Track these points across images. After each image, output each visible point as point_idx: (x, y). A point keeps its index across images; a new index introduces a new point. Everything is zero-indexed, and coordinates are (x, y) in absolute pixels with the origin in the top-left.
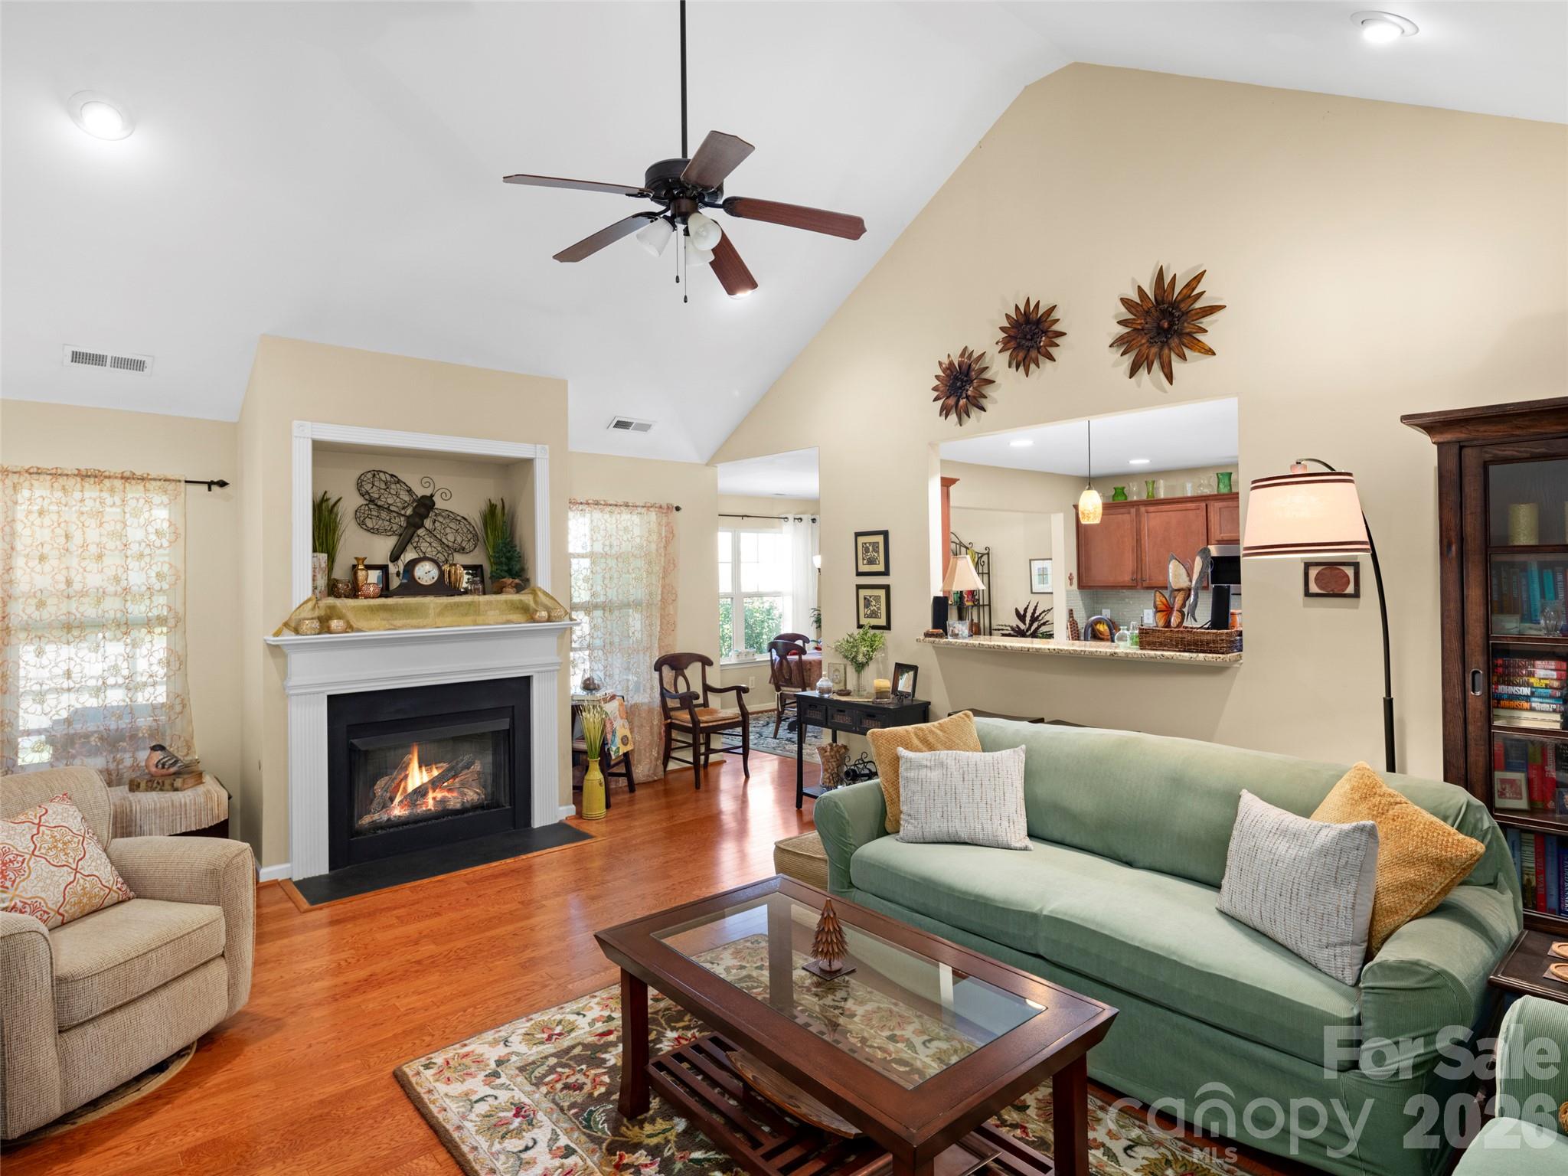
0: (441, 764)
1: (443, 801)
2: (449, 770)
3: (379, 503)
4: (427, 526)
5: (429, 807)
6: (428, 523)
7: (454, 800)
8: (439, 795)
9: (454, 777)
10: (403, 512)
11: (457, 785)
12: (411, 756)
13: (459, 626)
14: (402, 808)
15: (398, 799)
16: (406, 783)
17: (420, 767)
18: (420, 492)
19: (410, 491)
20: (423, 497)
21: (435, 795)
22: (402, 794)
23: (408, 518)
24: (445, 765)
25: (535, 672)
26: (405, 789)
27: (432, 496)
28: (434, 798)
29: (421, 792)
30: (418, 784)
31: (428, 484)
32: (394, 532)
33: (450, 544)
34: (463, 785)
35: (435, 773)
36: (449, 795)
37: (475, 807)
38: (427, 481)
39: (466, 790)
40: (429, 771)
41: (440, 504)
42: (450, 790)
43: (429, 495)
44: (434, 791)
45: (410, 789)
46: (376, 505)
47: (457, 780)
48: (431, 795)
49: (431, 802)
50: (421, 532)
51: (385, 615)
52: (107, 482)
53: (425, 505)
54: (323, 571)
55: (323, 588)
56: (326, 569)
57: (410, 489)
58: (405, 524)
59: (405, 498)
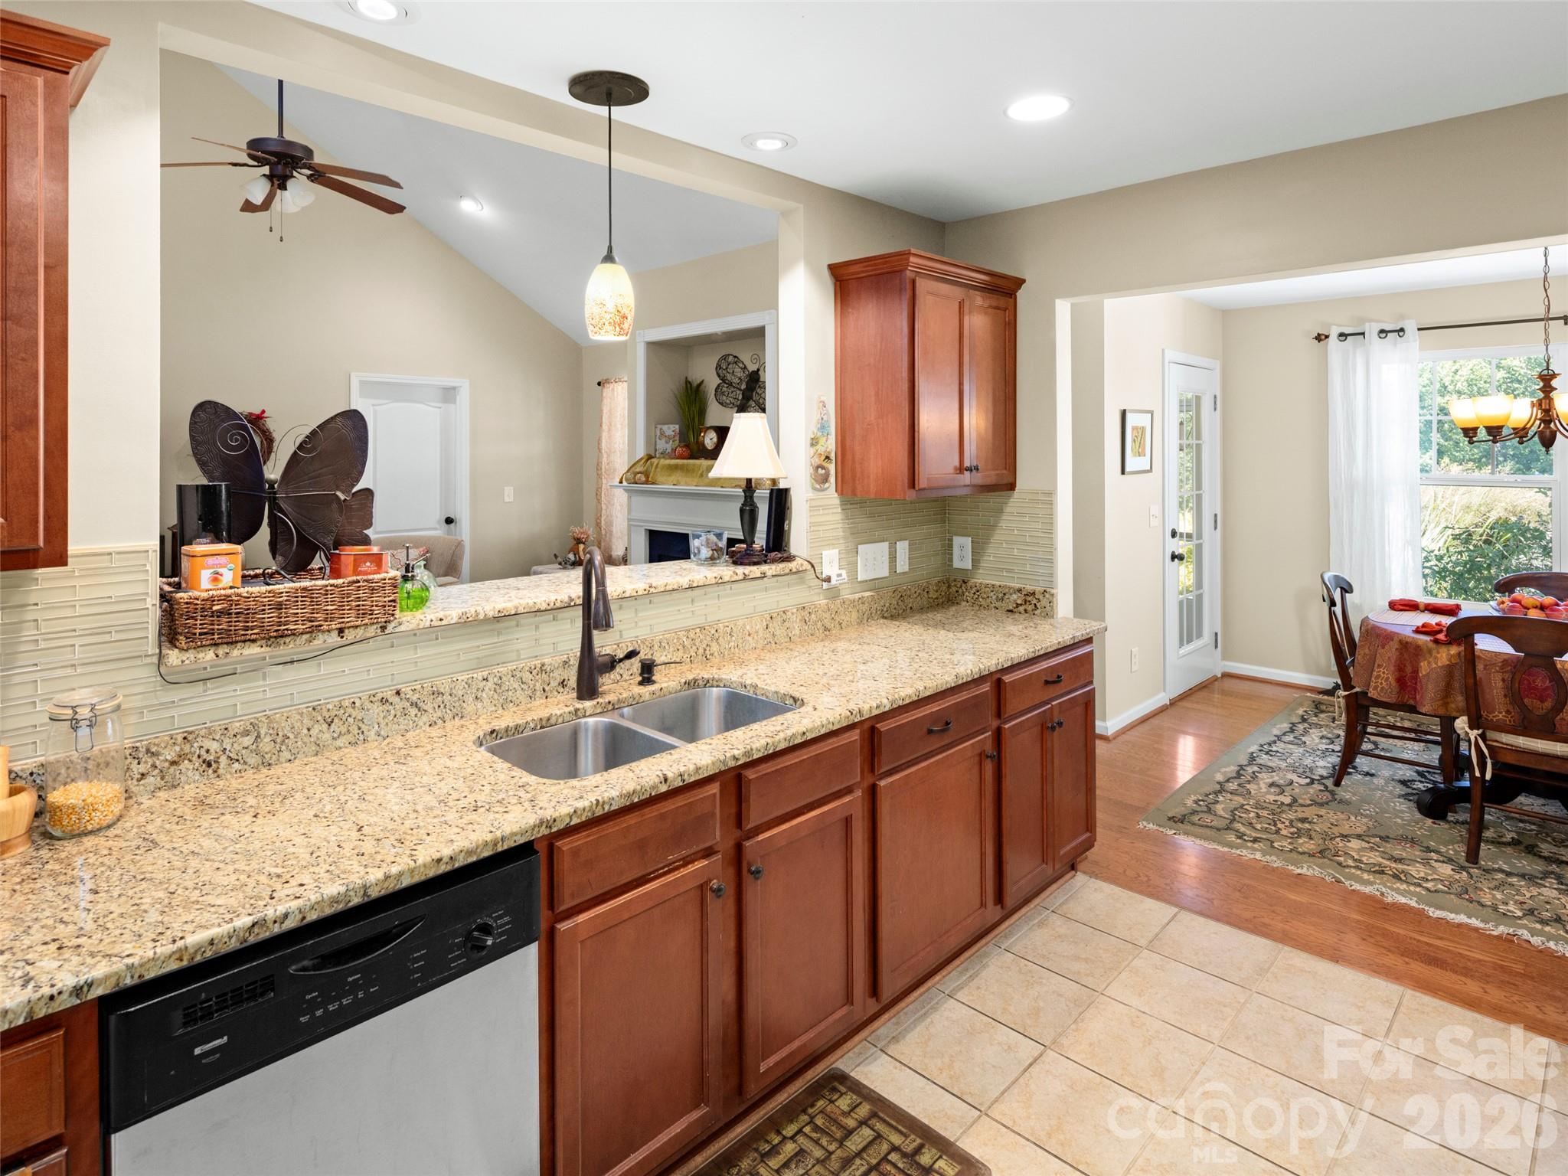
3: (726, 381)
4: (756, 399)
6: (757, 395)
10: (738, 387)
19: (744, 369)
20: (754, 372)
23: (743, 392)
27: (758, 370)
31: (755, 360)
32: (733, 404)
38: (755, 357)
43: (755, 369)
46: (725, 383)
50: (750, 403)
53: (753, 379)
54: (669, 438)
55: (669, 450)
56: (674, 436)
57: (745, 367)
58: (740, 397)
59: (739, 372)
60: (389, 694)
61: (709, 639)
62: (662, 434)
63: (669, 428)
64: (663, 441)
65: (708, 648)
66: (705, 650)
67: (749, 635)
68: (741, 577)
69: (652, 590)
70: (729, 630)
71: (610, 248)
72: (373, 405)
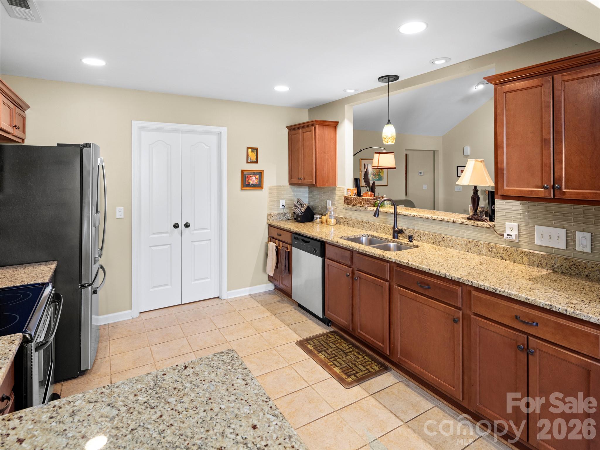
60: (367, 222)
61: (440, 239)
65: (440, 242)
66: (439, 242)
67: (458, 244)
68: (452, 221)
69: (419, 216)
70: (449, 239)
71: (389, 120)
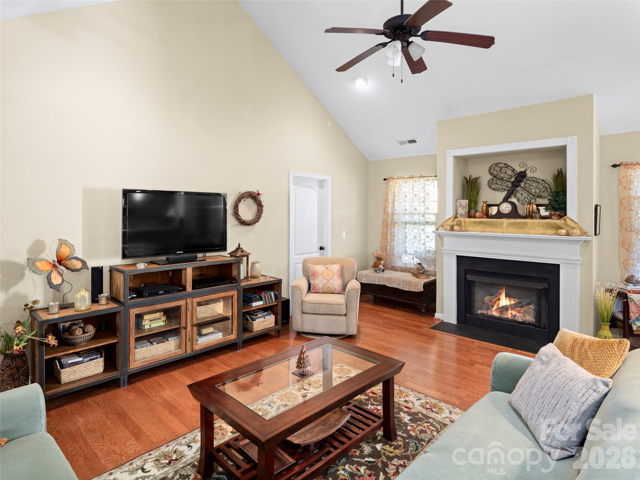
0: (516, 299)
1: (515, 316)
2: (519, 303)
3: (498, 177)
4: (522, 186)
5: (509, 317)
6: (522, 184)
7: (520, 317)
8: (514, 313)
9: (522, 307)
10: (509, 180)
11: (522, 311)
12: (502, 291)
13: (517, 233)
14: (497, 312)
15: (495, 308)
16: (499, 302)
17: (506, 297)
18: (519, 170)
19: (513, 170)
20: (521, 172)
21: (512, 312)
22: (496, 306)
23: (513, 183)
24: (518, 300)
25: (562, 263)
26: (498, 304)
27: (525, 171)
28: (511, 314)
29: (506, 308)
30: (504, 304)
31: (523, 166)
32: (504, 189)
33: (533, 194)
34: (525, 312)
35: (513, 302)
36: (518, 314)
37: (529, 324)
38: (522, 164)
39: (526, 315)
40: (510, 301)
41: (529, 174)
42: (518, 312)
43: (523, 170)
44: (511, 310)
45: (501, 305)
46: (497, 178)
47: (523, 309)
48: (510, 311)
49: (510, 315)
50: (519, 188)
51: (482, 226)
52: (414, 179)
53: (522, 176)
54: (464, 207)
55: (464, 214)
56: (466, 206)
57: (514, 170)
58: (510, 186)
59: (510, 173)
62: (461, 205)
63: (464, 202)
64: (461, 208)
72: (295, 189)
